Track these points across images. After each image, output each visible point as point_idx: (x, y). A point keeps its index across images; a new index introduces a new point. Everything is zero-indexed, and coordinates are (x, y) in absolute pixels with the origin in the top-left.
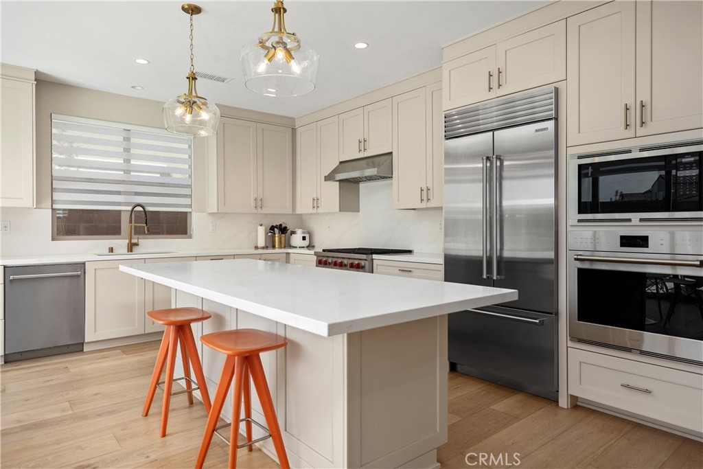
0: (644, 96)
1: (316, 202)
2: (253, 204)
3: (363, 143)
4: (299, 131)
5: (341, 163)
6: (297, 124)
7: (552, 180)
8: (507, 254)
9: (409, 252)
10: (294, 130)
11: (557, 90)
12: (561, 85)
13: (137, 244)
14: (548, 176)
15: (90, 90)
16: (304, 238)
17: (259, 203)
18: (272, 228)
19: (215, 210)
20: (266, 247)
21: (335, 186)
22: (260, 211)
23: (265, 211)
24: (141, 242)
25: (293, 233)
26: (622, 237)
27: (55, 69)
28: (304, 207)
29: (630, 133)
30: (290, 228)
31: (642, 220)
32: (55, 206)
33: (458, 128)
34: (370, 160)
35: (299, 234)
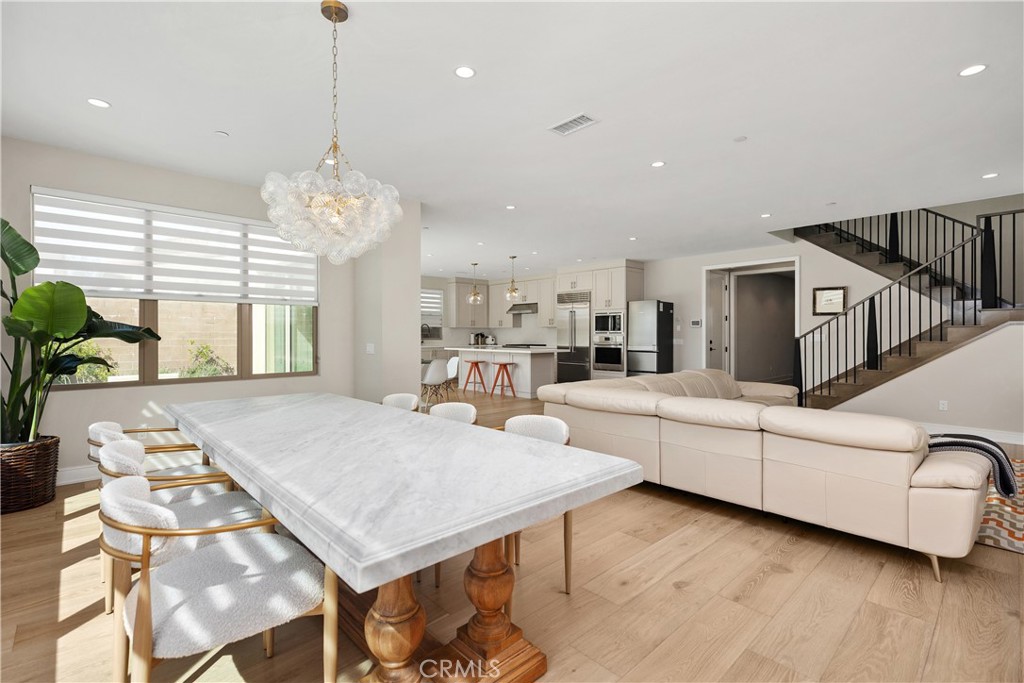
0: (610, 299)
1: (501, 323)
2: (470, 324)
3: (524, 297)
4: (491, 287)
5: (514, 305)
6: (490, 284)
8: (576, 345)
9: (545, 345)
10: (488, 287)
12: (591, 290)
16: (493, 340)
17: (473, 322)
18: (477, 335)
19: (454, 326)
20: (474, 344)
21: (511, 316)
22: (473, 327)
23: (476, 326)
25: (487, 337)
26: (605, 338)
28: (493, 324)
29: (607, 308)
30: (486, 335)
31: (609, 333)
33: (562, 299)
34: (529, 306)
35: (490, 338)
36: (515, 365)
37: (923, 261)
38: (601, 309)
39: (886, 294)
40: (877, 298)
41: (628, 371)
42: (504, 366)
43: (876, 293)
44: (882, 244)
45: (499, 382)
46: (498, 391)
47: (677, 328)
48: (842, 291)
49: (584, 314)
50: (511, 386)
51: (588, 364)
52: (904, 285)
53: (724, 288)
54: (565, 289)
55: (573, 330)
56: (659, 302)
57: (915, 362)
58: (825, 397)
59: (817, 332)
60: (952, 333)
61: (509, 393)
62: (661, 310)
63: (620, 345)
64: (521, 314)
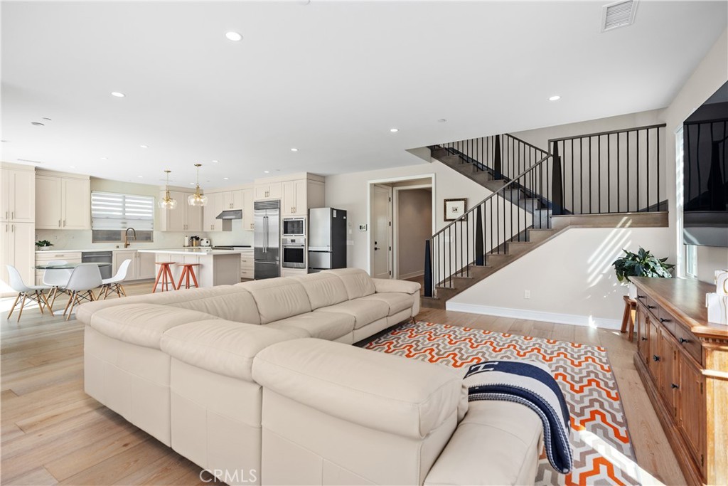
0: (295, 206)
1: (213, 227)
2: (183, 228)
3: (232, 205)
5: (222, 212)
9: (250, 247)
11: (280, 200)
13: (129, 245)
15: (112, 180)
16: (207, 242)
17: (186, 227)
18: (192, 238)
19: (165, 230)
20: (189, 246)
21: (220, 221)
22: (186, 230)
23: (189, 230)
24: (131, 243)
25: (202, 240)
26: (291, 240)
28: (207, 228)
29: (292, 214)
30: (201, 238)
31: (295, 236)
32: (94, 229)
33: (258, 206)
34: (236, 212)
35: (205, 240)
37: (511, 177)
38: (288, 215)
39: (488, 202)
40: (483, 206)
41: (309, 268)
42: (189, 267)
43: (482, 203)
44: (490, 166)
47: (349, 231)
48: (463, 202)
49: (274, 220)
50: (196, 285)
51: (278, 263)
52: (501, 196)
53: (388, 199)
54: (261, 198)
55: (267, 234)
56: (332, 209)
57: (508, 259)
58: (447, 289)
59: (442, 234)
60: (534, 235)
62: (335, 216)
63: (303, 246)
64: (231, 219)
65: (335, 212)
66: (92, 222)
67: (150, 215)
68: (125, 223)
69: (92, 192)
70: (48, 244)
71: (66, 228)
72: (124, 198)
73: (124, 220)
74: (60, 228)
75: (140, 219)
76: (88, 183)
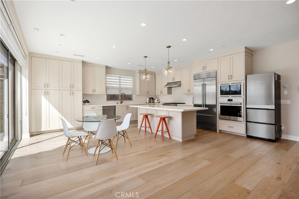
0: (232, 74)
1: (161, 92)
2: (146, 93)
3: (174, 79)
4: (156, 75)
5: (168, 83)
6: (156, 74)
7: (215, 86)
8: (206, 104)
10: (155, 75)
11: (216, 71)
12: (217, 71)
13: (122, 102)
14: (214, 85)
15: (115, 68)
16: (158, 101)
17: (148, 92)
18: (150, 98)
19: (138, 94)
20: (149, 103)
21: (166, 88)
22: (148, 94)
23: (149, 94)
24: (123, 101)
25: (155, 99)
26: (228, 100)
27: (108, 65)
28: (158, 93)
29: (229, 80)
30: (154, 98)
31: (231, 96)
32: (107, 94)
33: (196, 78)
34: (175, 83)
36: (170, 118)
41: (247, 122)
42: (163, 119)
45: (160, 129)
46: (159, 133)
50: (168, 131)
51: (215, 116)
54: (199, 71)
61: (166, 135)
62: (276, 80)
63: (241, 104)
64: (172, 87)
65: (276, 75)
66: (106, 90)
67: (131, 86)
68: (120, 91)
69: (106, 75)
70: (88, 102)
71: (96, 93)
72: (120, 77)
73: (120, 89)
74: (93, 93)
75: (127, 89)
76: (105, 69)
